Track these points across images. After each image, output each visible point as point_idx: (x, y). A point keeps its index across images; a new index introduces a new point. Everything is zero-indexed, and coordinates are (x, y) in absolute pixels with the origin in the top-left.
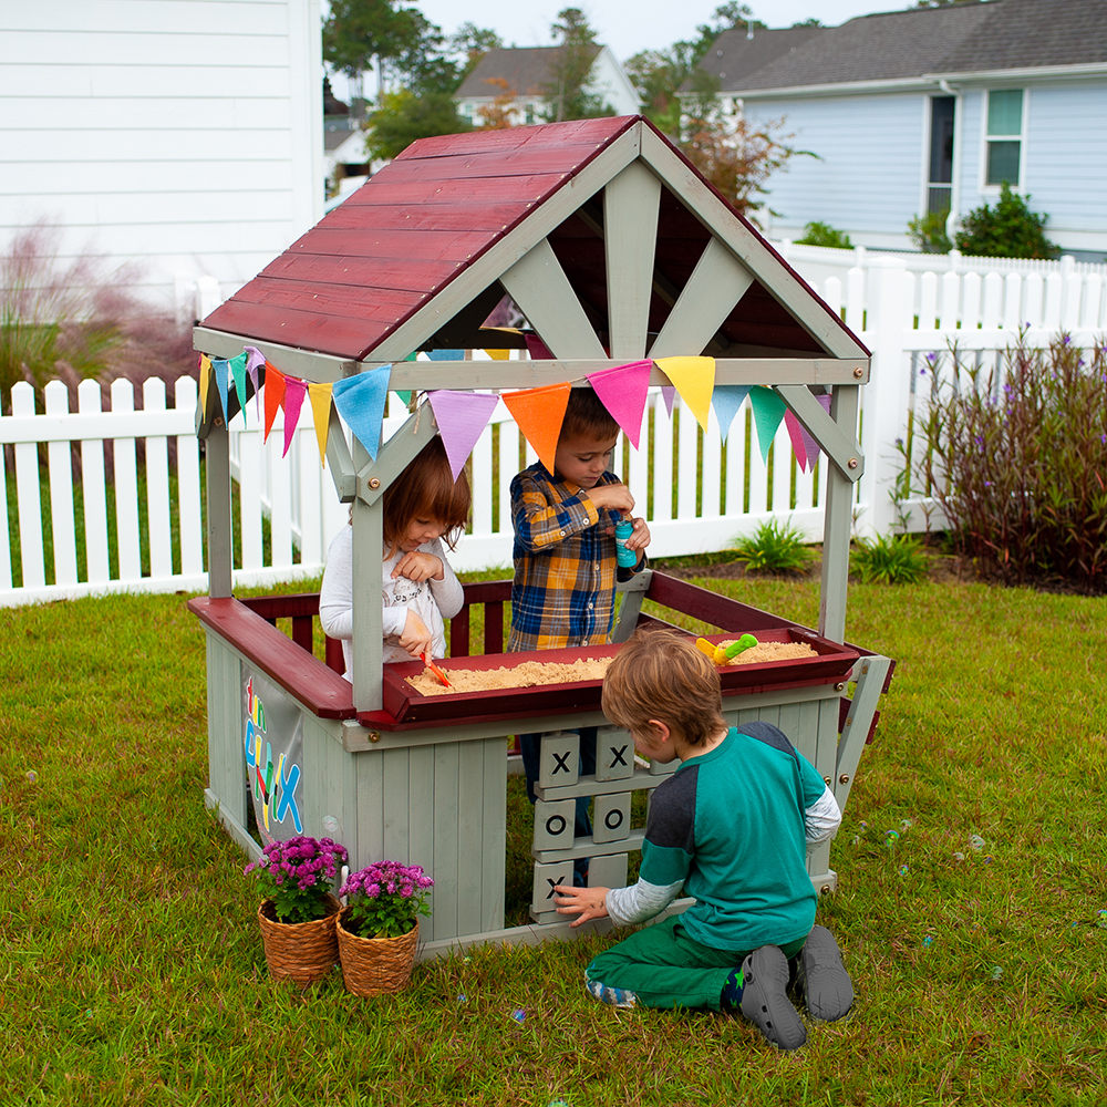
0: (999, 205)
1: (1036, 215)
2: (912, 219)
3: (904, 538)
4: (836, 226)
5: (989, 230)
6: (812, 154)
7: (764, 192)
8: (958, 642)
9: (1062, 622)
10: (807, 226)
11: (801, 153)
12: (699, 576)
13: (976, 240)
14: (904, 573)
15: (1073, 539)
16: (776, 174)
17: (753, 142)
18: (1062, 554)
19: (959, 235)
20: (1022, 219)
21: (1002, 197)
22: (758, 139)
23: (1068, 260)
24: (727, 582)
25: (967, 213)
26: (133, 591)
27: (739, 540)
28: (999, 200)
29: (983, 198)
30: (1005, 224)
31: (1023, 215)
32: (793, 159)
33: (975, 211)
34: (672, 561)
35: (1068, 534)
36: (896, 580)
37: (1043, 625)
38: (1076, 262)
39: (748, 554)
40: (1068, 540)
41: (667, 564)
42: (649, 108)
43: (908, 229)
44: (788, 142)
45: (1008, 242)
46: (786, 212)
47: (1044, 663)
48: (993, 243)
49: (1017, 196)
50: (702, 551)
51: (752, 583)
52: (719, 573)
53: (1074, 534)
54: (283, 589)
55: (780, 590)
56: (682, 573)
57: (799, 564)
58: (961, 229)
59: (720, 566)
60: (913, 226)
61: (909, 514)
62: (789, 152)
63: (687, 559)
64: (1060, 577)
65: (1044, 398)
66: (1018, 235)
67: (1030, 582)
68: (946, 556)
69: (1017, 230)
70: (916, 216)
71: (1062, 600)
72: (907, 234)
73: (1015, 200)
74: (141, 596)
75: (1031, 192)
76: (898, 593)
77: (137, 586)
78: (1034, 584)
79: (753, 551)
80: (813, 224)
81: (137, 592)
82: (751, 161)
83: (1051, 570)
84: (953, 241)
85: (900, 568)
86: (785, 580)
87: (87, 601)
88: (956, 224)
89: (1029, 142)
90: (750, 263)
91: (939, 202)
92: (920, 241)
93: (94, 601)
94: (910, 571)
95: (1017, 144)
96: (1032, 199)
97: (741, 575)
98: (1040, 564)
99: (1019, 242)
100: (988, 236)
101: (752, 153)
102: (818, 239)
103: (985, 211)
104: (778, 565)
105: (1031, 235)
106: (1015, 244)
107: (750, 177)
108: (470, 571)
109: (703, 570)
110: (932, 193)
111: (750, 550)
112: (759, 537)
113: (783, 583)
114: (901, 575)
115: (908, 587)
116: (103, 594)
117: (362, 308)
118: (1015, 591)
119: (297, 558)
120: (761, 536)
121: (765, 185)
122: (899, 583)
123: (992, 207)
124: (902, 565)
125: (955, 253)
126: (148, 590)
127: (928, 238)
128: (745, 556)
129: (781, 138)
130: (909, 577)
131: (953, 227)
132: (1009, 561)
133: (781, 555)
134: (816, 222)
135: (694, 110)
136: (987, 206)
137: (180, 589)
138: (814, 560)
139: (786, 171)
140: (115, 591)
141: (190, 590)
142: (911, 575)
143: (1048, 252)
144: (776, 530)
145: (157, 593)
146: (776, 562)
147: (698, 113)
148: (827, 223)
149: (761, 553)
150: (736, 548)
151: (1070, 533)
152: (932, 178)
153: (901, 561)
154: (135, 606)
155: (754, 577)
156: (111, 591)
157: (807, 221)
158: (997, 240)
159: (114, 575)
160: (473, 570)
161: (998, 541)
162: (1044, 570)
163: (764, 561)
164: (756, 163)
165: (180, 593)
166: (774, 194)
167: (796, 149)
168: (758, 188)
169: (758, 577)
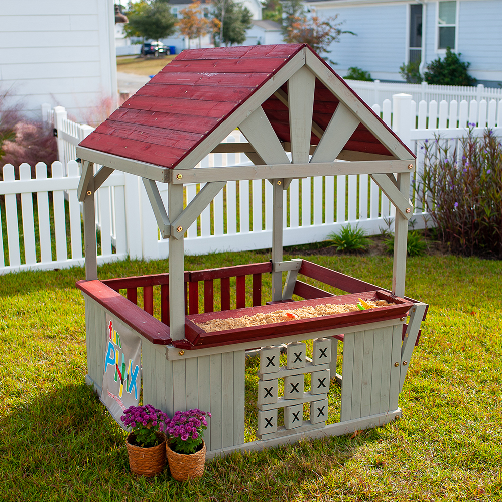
0: (445, 59)
1: (464, 63)
2: (402, 65)
3: (414, 233)
4: (364, 69)
5: (441, 71)
6: (351, 33)
7: (328, 52)
8: (445, 286)
9: (494, 275)
10: (349, 69)
11: (345, 32)
12: (314, 254)
13: (435, 76)
14: (414, 250)
15: (497, 232)
16: (334, 43)
17: (322, 27)
18: (491, 240)
19: (426, 74)
20: (457, 65)
21: (447, 54)
22: (324, 26)
23: (480, 86)
24: (328, 257)
25: (429, 62)
26: (32, 269)
27: (332, 236)
28: (445, 56)
29: (438, 55)
30: (448, 68)
31: (457, 63)
32: (342, 36)
33: (434, 61)
34: (300, 247)
35: (494, 230)
36: (411, 254)
37: (485, 276)
38: (485, 87)
39: (337, 243)
40: (494, 233)
41: (297, 249)
42: (266, 9)
43: (400, 70)
44: (339, 27)
45: (450, 77)
46: (339, 62)
47: (488, 297)
48: (443, 77)
49: (454, 54)
50: (314, 242)
51: (340, 258)
52: (323, 252)
53: (497, 230)
54: (108, 267)
55: (354, 261)
56: (305, 253)
57: (362, 247)
58: (426, 70)
59: (323, 249)
60: (402, 69)
61: (415, 220)
62: (339, 32)
63: (307, 246)
64: (490, 251)
65: (481, 162)
66: (455, 73)
67: (476, 254)
68: (434, 241)
69: (454, 71)
70: (404, 64)
71: (493, 263)
72: (400, 73)
73: (453, 56)
74: (37, 272)
75: (461, 52)
76: (412, 261)
77: (35, 267)
78: (478, 256)
79: (339, 241)
80: (352, 68)
81: (35, 270)
82: (321, 37)
83: (486, 247)
84: (423, 76)
85: (413, 248)
86: (356, 255)
87: (10, 276)
88: (424, 67)
89: (459, 27)
90: (358, 115)
91: (415, 57)
92: (405, 76)
93: (14, 275)
94: (418, 250)
95: (454, 28)
96: (461, 56)
97: (334, 254)
98: (481, 245)
99: (456, 77)
100: (440, 73)
101: (321, 33)
102: (355, 76)
103: (439, 61)
104: (352, 248)
105: (462, 73)
106: (453, 78)
107: (320, 45)
108: (200, 255)
109: (315, 251)
110: (411, 52)
111: (338, 240)
112: (342, 234)
113: (355, 257)
114: (413, 252)
115: (417, 257)
116: (18, 272)
117: (169, 140)
118: (469, 258)
119: (114, 250)
120: (343, 233)
121: (328, 49)
122: (412, 256)
123: (442, 60)
124: (413, 246)
125: (424, 83)
126: (40, 269)
127: (410, 75)
128: (335, 244)
129: (336, 25)
130: (417, 253)
131: (423, 70)
132: (466, 244)
133: (353, 243)
134: (354, 66)
135: (289, 9)
136: (440, 59)
137: (56, 268)
138: (369, 245)
139: (338, 42)
140: (23, 270)
141: (61, 268)
142: (418, 251)
143: (470, 82)
144: (350, 230)
145: (45, 270)
146: (351, 246)
147: (291, 11)
148: (359, 67)
149: (344, 242)
150: (331, 239)
151: (495, 229)
152: (411, 45)
153: (413, 244)
154: (35, 278)
155: (340, 254)
156: (21, 270)
157: (349, 67)
158: (444, 76)
159: (23, 261)
160: (202, 254)
161: (460, 233)
162: (482, 248)
163: (345, 246)
164: (323, 38)
165: (56, 270)
166: (333, 53)
167: (343, 30)
168: (325, 50)
169: (343, 254)
